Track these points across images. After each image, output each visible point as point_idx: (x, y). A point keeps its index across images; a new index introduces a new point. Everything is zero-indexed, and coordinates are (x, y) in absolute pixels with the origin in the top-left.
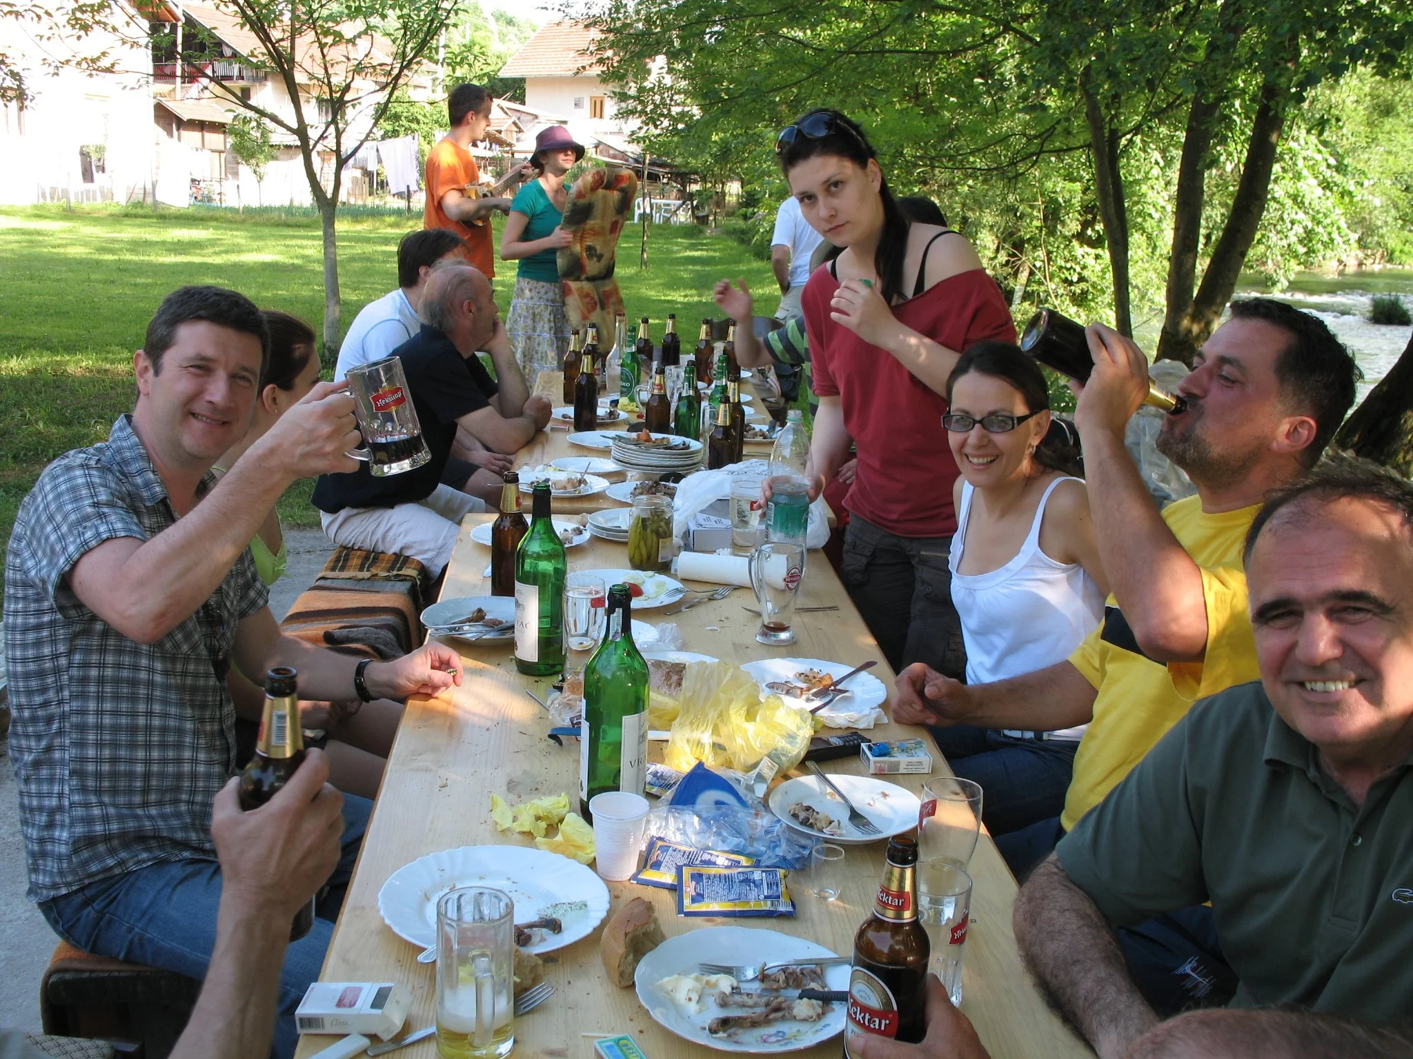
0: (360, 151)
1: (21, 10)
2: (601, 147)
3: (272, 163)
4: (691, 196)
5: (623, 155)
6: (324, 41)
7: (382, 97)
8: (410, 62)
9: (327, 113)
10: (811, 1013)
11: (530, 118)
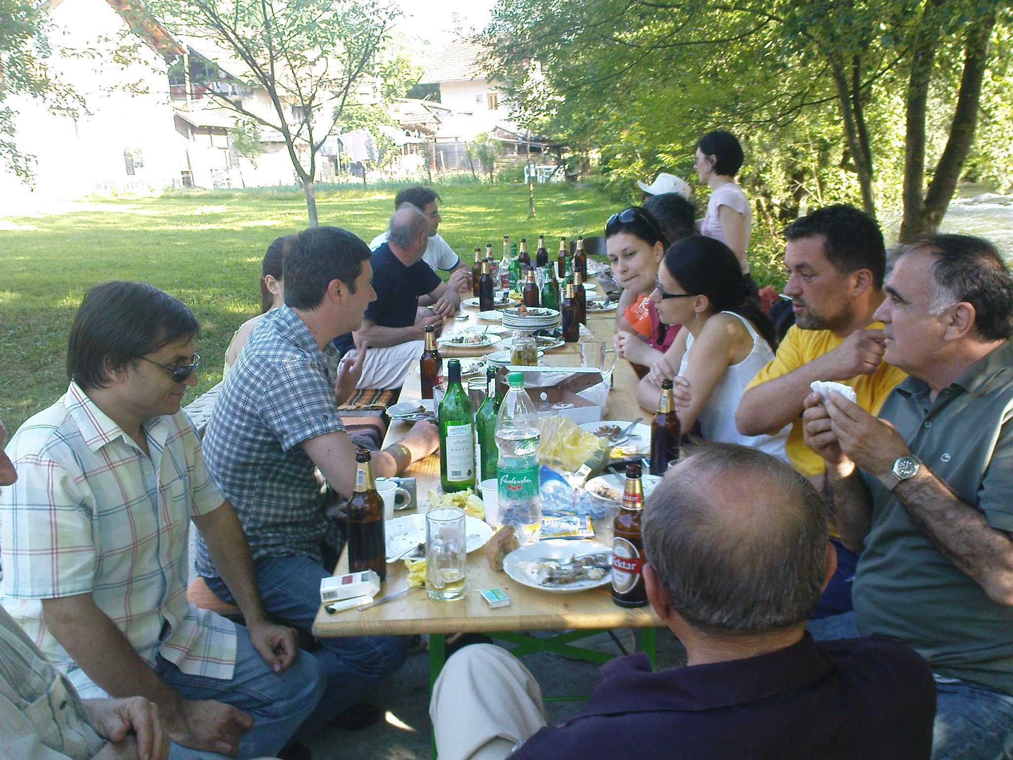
0: (326, 142)
1: (80, 52)
2: (498, 130)
3: (262, 155)
4: (564, 162)
5: (514, 136)
6: (294, 64)
7: (338, 102)
8: (355, 76)
9: (299, 117)
10: (598, 575)
11: (446, 112)
